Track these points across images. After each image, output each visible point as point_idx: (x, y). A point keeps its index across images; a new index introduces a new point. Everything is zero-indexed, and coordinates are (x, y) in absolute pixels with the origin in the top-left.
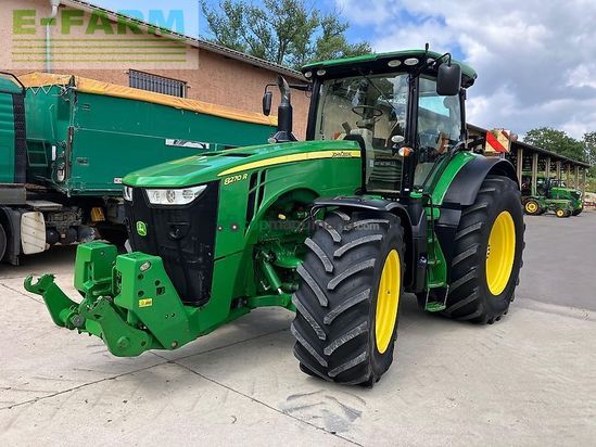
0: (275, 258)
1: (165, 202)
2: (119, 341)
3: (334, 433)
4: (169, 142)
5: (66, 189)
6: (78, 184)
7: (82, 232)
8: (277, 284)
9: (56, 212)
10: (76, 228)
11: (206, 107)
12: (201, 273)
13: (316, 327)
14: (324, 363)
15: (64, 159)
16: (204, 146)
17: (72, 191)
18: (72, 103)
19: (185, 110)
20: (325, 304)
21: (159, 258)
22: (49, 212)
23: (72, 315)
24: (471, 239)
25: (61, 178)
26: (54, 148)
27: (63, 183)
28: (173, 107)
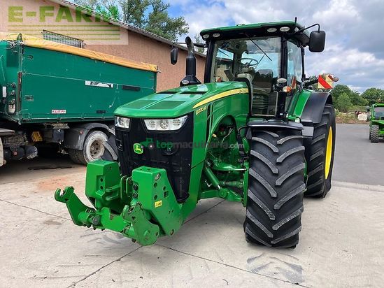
0: (213, 164)
1: (159, 129)
2: (145, 233)
3: (297, 284)
4: (88, 83)
5: (17, 119)
6: (26, 115)
7: (28, 150)
8: (216, 182)
9: (10, 136)
10: (24, 147)
11: (111, 58)
12: (181, 178)
13: (268, 212)
14: (270, 235)
15: (14, 96)
16: (110, 86)
17: (22, 120)
18: (20, 54)
19: (97, 60)
20: (275, 196)
21: (164, 170)
22: (5, 136)
23: (90, 217)
24: (319, 145)
25: (13, 111)
26: (4, 89)
27: (14, 114)
28: (90, 58)
